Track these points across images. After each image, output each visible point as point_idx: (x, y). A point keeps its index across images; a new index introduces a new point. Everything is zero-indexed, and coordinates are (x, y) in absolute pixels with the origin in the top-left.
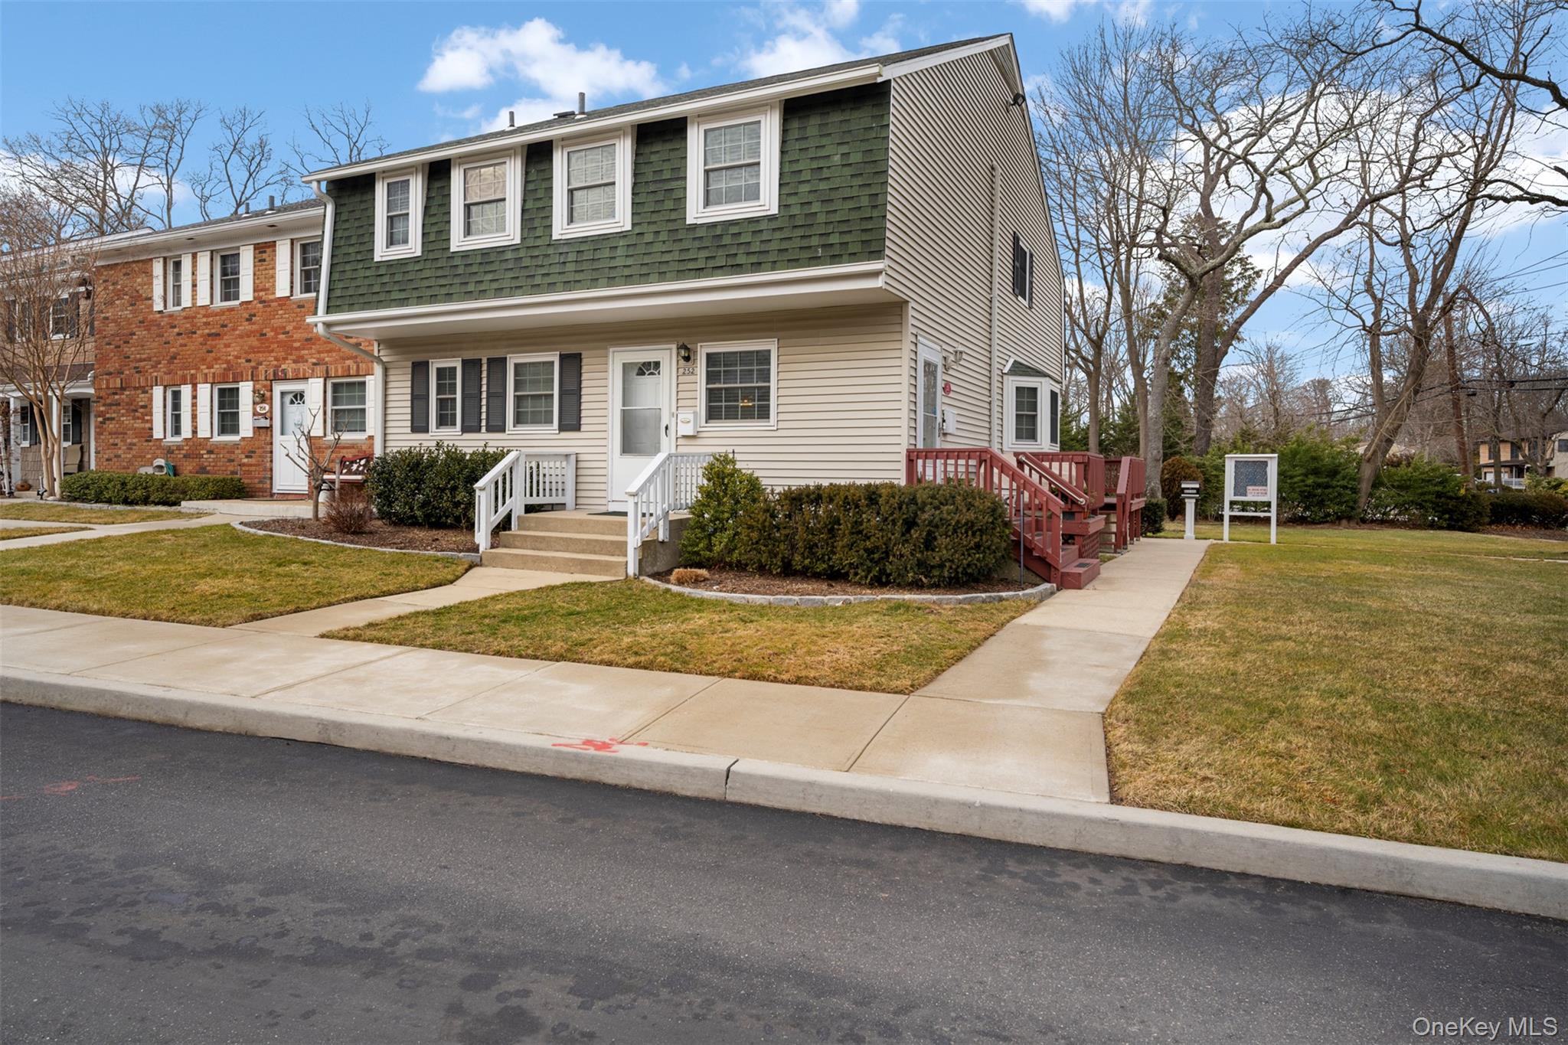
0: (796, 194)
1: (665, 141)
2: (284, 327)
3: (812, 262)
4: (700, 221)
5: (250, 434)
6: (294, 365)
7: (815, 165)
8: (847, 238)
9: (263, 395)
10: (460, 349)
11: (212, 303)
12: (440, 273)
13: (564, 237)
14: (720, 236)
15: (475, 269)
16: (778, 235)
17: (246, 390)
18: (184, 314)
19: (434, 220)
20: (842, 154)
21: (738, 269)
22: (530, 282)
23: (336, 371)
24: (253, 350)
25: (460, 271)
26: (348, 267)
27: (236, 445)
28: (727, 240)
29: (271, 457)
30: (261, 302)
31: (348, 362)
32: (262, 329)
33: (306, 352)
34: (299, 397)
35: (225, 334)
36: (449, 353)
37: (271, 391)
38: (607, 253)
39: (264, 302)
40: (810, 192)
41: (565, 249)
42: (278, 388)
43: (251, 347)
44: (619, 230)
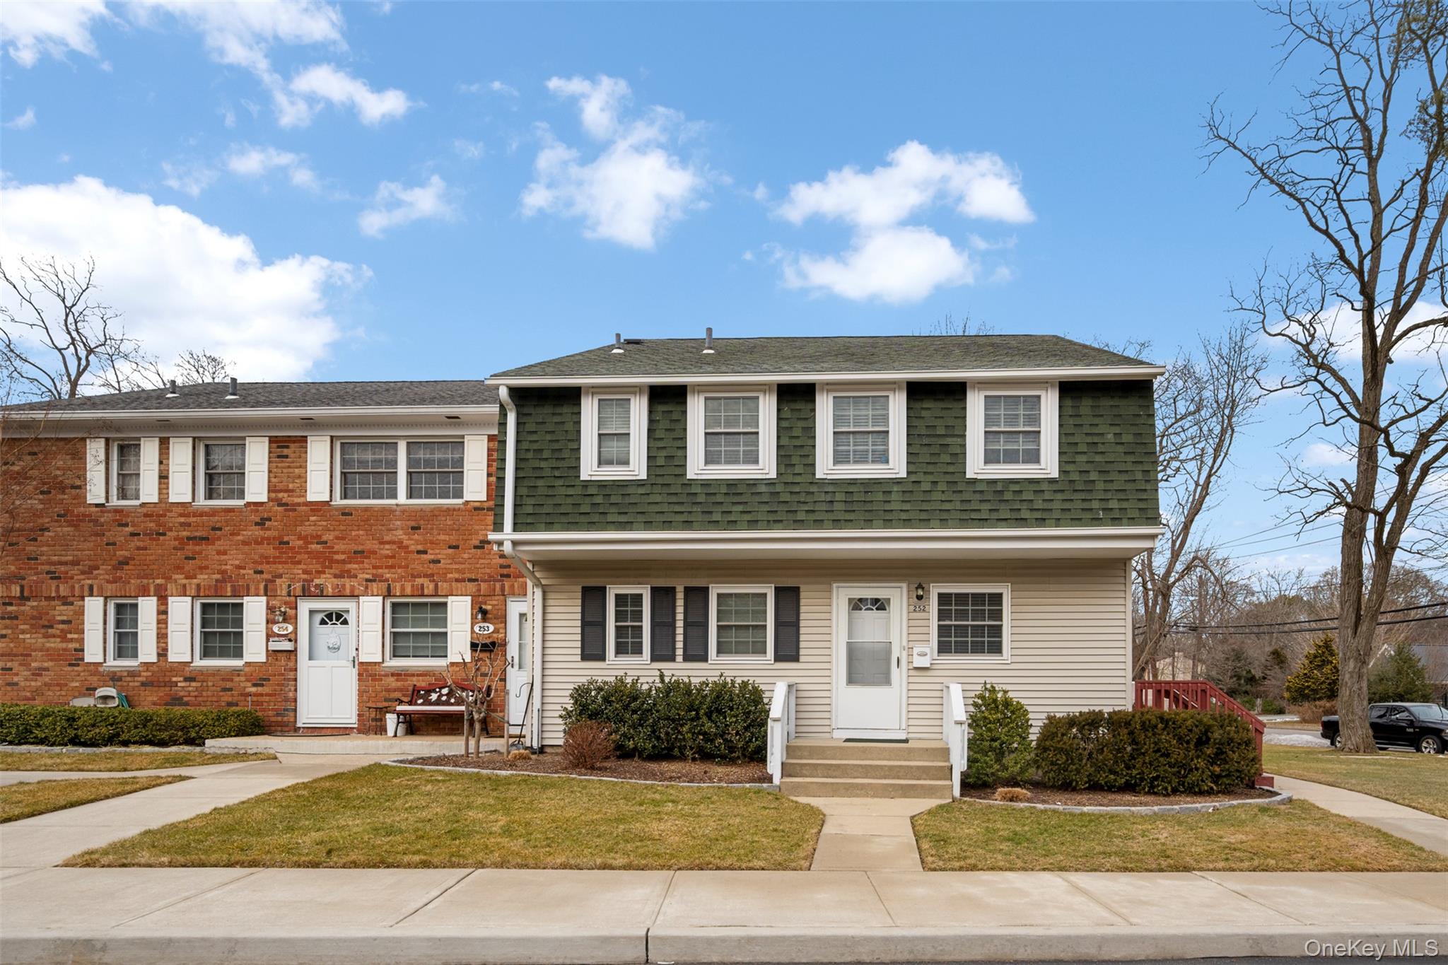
0: (1074, 462)
1: (936, 400)
2: (320, 536)
3: (1095, 522)
4: (980, 477)
5: (262, 658)
6: (336, 581)
7: (1089, 440)
8: (1125, 505)
9: (285, 613)
10: (648, 576)
11: (194, 500)
12: (674, 499)
13: (829, 477)
14: (1001, 492)
15: (719, 499)
16: (1060, 496)
17: (255, 609)
18: (144, 510)
19: (660, 444)
20: (1115, 434)
21: (1023, 522)
22: (791, 517)
23: (403, 588)
24: (266, 559)
25: (701, 499)
26: (540, 483)
27: (236, 672)
28: (1008, 496)
29: (296, 686)
30: (279, 505)
31: (419, 581)
32: (281, 537)
33: (356, 566)
34: (337, 617)
35: (219, 539)
36: (632, 580)
37: (296, 608)
38: (880, 497)
39: (286, 504)
40: (1087, 462)
41: (830, 489)
42: (305, 606)
43: (262, 556)
44: (894, 476)
